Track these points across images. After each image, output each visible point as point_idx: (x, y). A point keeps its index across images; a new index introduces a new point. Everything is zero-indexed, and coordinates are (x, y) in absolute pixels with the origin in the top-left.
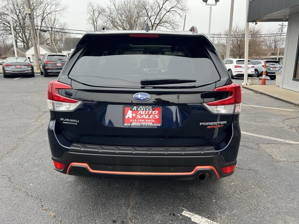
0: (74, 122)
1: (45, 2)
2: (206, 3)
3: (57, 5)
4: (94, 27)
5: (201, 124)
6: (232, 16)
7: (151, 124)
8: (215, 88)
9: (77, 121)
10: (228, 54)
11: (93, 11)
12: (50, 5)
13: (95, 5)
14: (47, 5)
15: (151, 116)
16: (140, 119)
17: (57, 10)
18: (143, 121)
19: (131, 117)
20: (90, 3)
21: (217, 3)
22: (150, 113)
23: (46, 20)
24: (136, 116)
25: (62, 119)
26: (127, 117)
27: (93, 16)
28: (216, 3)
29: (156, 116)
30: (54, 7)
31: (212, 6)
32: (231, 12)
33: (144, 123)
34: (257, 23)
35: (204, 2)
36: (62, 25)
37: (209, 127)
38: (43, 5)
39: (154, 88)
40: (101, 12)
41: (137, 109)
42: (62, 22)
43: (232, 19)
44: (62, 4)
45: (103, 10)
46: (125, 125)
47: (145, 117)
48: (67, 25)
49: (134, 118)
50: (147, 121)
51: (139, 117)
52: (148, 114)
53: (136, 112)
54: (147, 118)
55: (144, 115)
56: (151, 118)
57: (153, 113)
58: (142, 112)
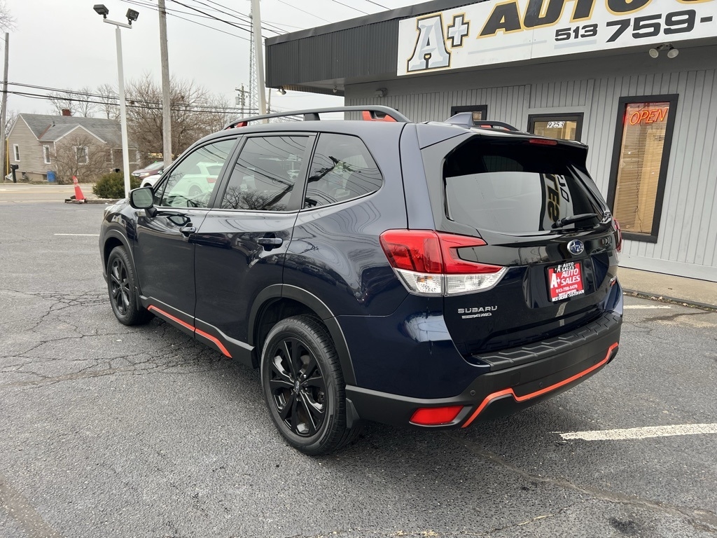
0: (481, 312)
2: (105, 17)
6: (167, 60)
7: (574, 292)
9: (494, 308)
10: (167, 149)
16: (565, 286)
18: (568, 288)
19: (556, 286)
21: (133, 21)
22: (572, 275)
25: (461, 311)
26: (552, 287)
28: (130, 23)
29: (577, 278)
31: (120, 27)
32: (162, 50)
33: (570, 292)
34: (285, 92)
35: (100, 13)
41: (561, 268)
43: (167, 66)
46: (553, 299)
49: (560, 286)
50: (571, 287)
51: (565, 283)
52: (570, 276)
53: (559, 275)
54: (571, 282)
55: (568, 279)
56: (574, 281)
57: (574, 275)
58: (565, 274)
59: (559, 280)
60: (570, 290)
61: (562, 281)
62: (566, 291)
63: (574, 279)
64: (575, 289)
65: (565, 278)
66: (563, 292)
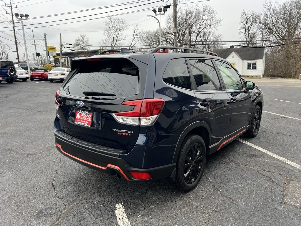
1: (201, 19)
3: (211, 19)
4: (246, 36)
5: (113, 130)
7: (86, 125)
8: (123, 102)
11: (246, 20)
12: (206, 20)
13: (249, 13)
14: (203, 21)
15: (87, 118)
16: (82, 120)
17: (212, 24)
18: (83, 121)
19: (78, 118)
20: (244, 13)
22: (87, 117)
23: (202, 34)
24: (80, 118)
26: (76, 118)
27: (245, 25)
29: (89, 119)
30: (209, 22)
33: (83, 123)
36: (217, 37)
37: (119, 134)
38: (200, 21)
39: (93, 98)
40: (256, 19)
41: (81, 112)
42: (217, 35)
44: (217, 18)
45: (258, 18)
46: (75, 123)
47: (84, 119)
48: (221, 37)
49: (79, 119)
50: (85, 122)
51: (82, 119)
52: (86, 117)
53: (80, 114)
54: (85, 120)
55: (84, 118)
56: (87, 120)
57: (88, 117)
58: (83, 115)
59: (80, 116)
60: (84, 122)
61: (81, 117)
62: (82, 122)
63: (87, 119)
64: (87, 123)
65: (83, 117)
66: (80, 122)
